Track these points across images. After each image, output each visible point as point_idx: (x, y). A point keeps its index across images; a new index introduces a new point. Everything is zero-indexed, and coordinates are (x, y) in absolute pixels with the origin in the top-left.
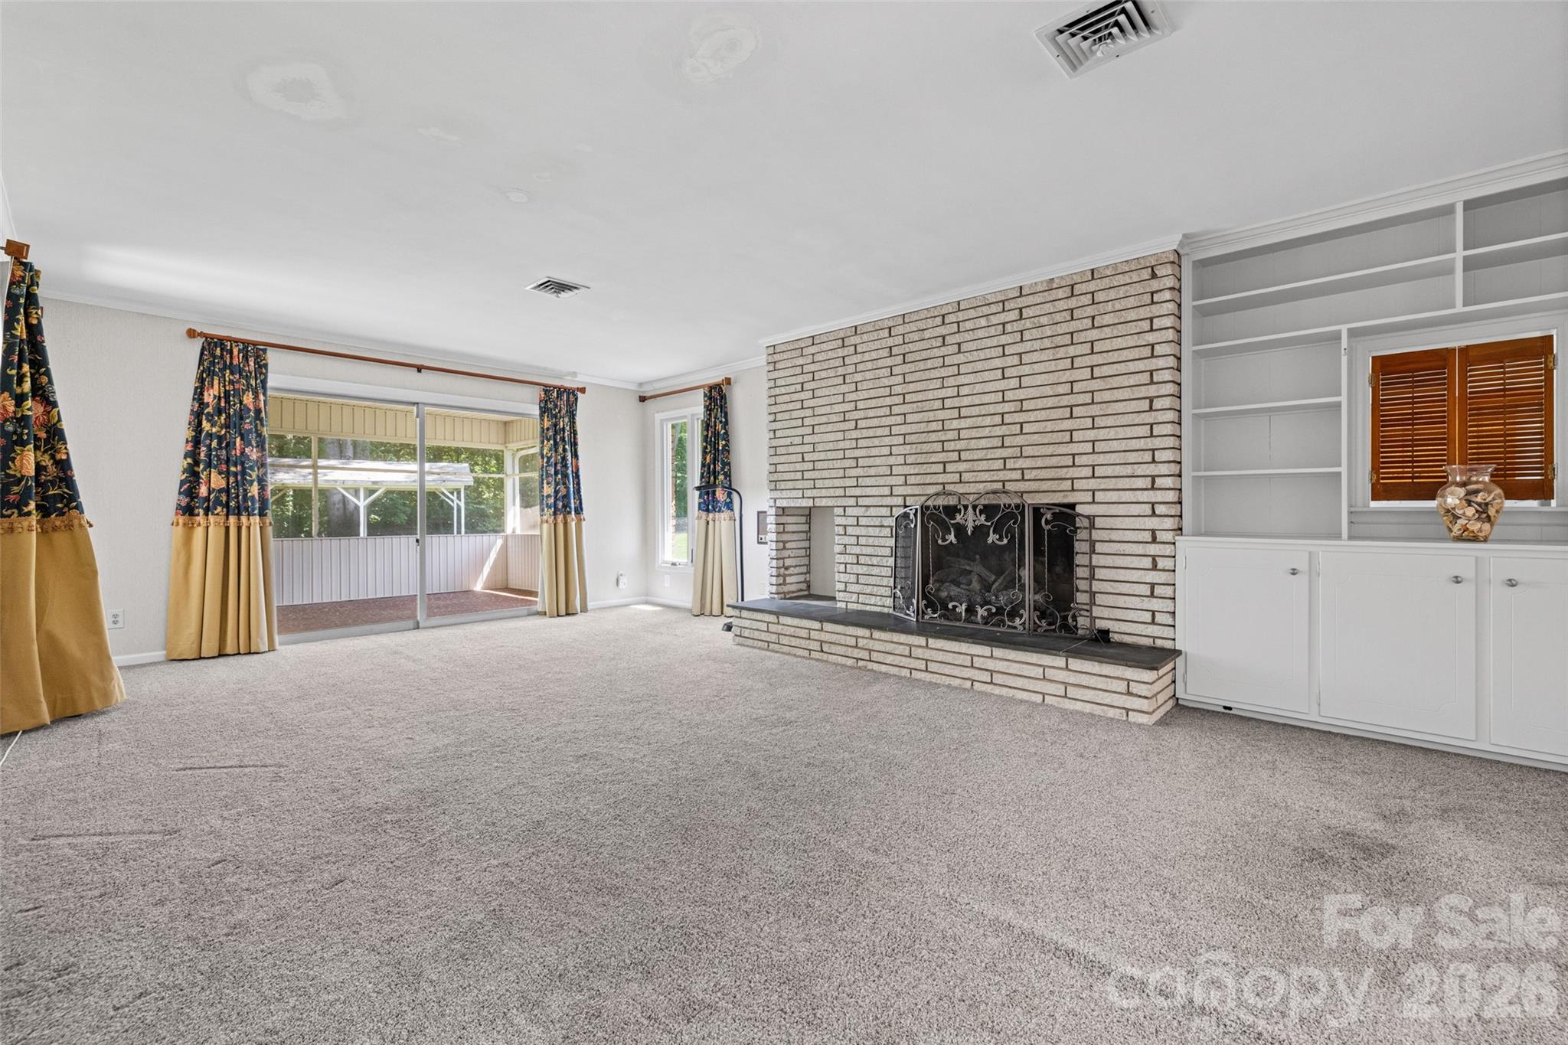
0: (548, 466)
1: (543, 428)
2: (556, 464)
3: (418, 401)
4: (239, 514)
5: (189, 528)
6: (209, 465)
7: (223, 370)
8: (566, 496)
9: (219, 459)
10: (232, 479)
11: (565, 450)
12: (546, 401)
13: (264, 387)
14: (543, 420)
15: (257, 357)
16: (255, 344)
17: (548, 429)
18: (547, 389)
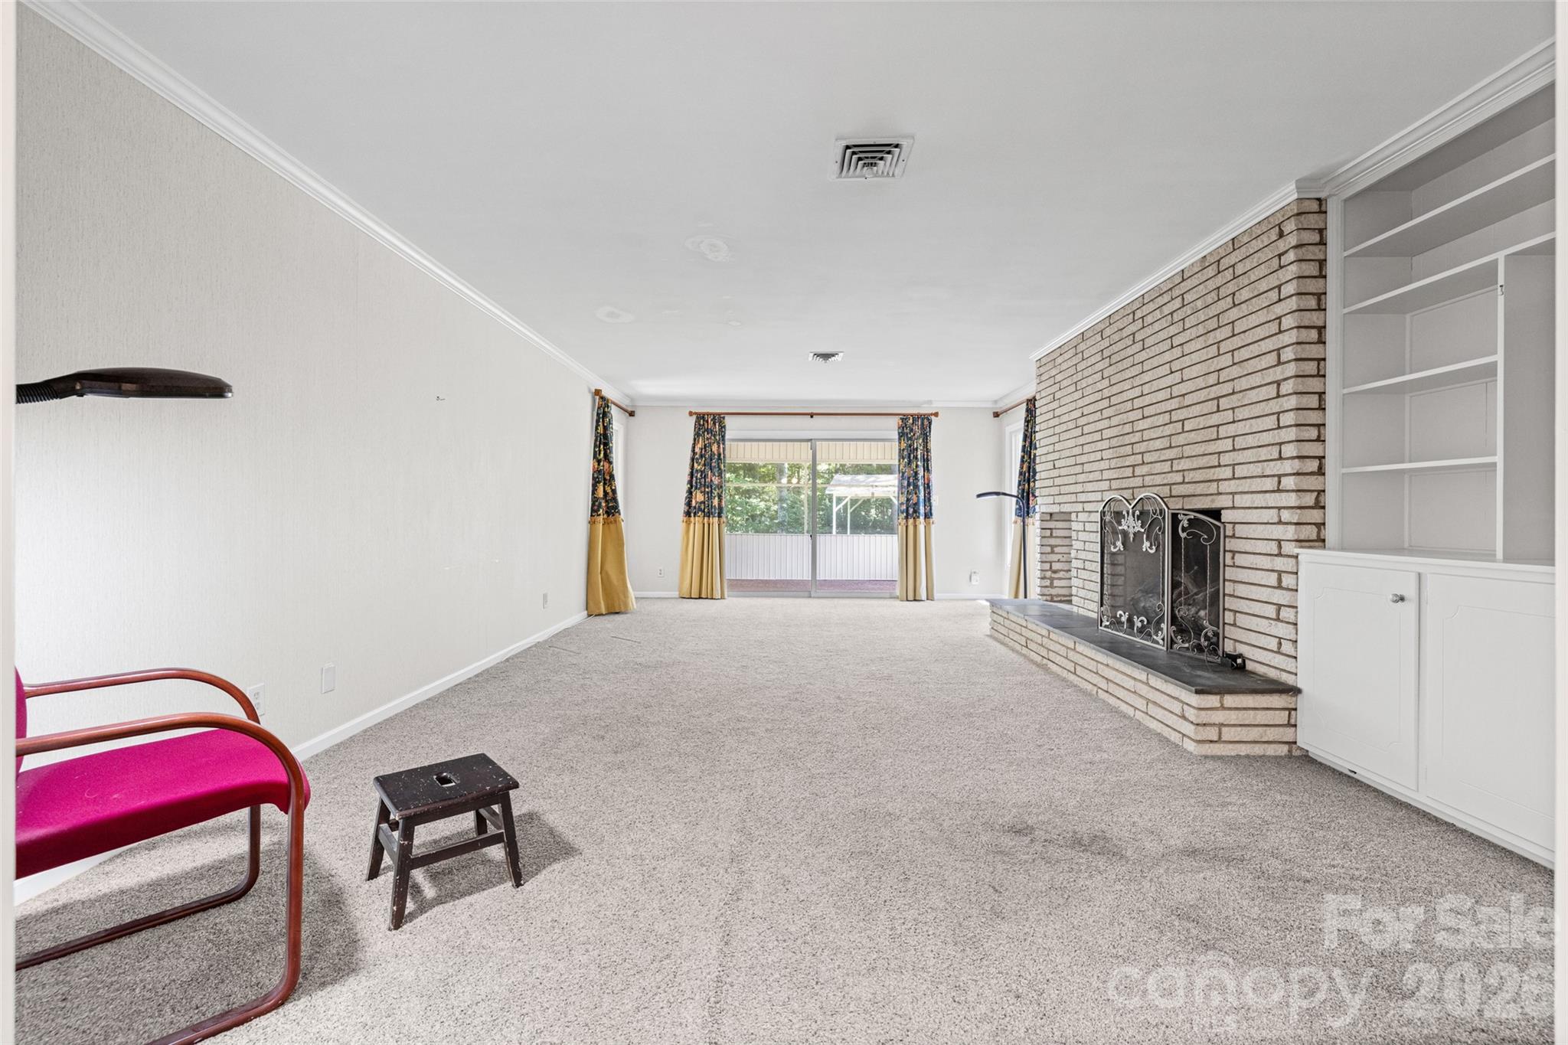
0: (903, 479)
1: (900, 449)
2: (909, 478)
3: (810, 438)
4: (709, 517)
5: (688, 523)
6: (696, 488)
7: (703, 433)
8: (917, 504)
9: (701, 484)
10: (706, 496)
11: (917, 466)
12: (903, 428)
13: (724, 440)
14: (900, 443)
15: (720, 422)
16: (719, 414)
17: (903, 450)
18: (904, 418)
